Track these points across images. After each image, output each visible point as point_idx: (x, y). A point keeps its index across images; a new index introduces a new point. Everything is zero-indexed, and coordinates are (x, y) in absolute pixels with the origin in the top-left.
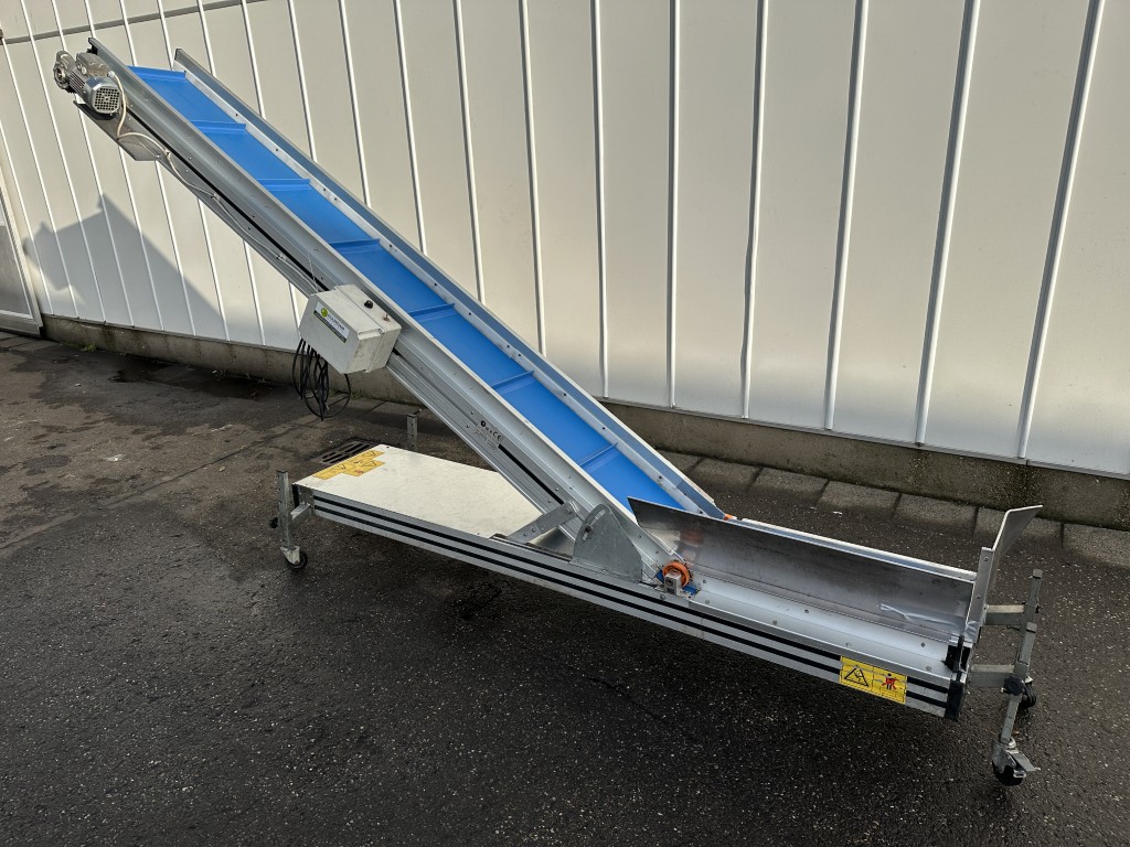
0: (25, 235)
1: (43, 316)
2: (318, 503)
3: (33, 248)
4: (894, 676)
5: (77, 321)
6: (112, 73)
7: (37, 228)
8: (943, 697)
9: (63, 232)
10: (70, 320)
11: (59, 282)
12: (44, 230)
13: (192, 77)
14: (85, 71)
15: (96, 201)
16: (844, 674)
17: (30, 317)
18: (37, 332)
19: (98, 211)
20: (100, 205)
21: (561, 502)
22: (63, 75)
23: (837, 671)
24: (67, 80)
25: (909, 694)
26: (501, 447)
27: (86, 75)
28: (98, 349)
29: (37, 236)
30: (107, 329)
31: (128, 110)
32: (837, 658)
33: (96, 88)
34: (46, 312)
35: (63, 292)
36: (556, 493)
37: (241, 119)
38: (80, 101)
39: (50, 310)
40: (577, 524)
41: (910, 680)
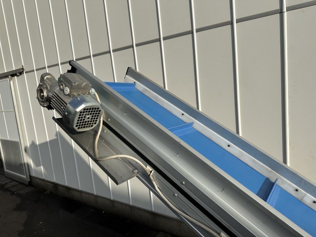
0: (26, 145)
1: (30, 176)
3: (29, 151)
5: (43, 180)
6: (93, 91)
7: (31, 143)
9: (40, 145)
10: (41, 179)
11: (37, 164)
12: (33, 144)
13: (140, 86)
14: (67, 90)
15: (55, 133)
17: (25, 177)
18: (27, 183)
19: (55, 137)
20: (57, 135)
22: (45, 94)
24: (48, 100)
27: (69, 95)
28: (51, 192)
29: (30, 146)
30: (55, 185)
31: (104, 123)
33: (79, 109)
34: (32, 175)
35: (39, 168)
37: (187, 118)
38: (57, 116)
39: (33, 174)
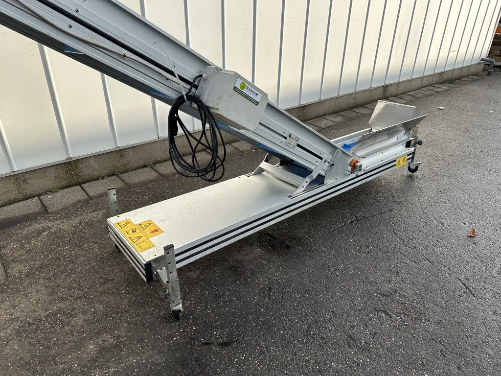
4: (405, 157)
21: (322, 158)
23: (395, 165)
25: (407, 160)
26: (298, 146)
32: (396, 160)
36: (320, 155)
40: (326, 166)
41: (408, 155)
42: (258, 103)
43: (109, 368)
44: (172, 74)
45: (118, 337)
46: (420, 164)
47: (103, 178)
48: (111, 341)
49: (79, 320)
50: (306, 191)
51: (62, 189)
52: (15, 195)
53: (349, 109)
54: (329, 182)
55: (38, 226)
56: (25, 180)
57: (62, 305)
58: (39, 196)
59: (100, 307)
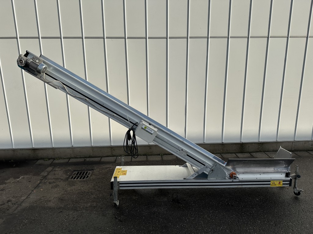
2: (121, 185)
4: (280, 181)
8: (288, 183)
14: (38, 61)
16: (271, 184)
21: (204, 165)
23: (270, 184)
25: (283, 184)
26: (187, 155)
32: (270, 181)
36: (203, 163)
40: (209, 170)
41: (283, 181)
42: (152, 134)
43: (88, 211)
44: (128, 120)
45: (97, 205)
46: (301, 191)
47: (141, 155)
48: (95, 205)
49: (93, 196)
50: (194, 179)
51: (126, 156)
52: (110, 154)
53: (306, 151)
54: (211, 179)
55: (108, 166)
56: (114, 149)
57: (93, 191)
58: (117, 156)
59: (101, 195)
